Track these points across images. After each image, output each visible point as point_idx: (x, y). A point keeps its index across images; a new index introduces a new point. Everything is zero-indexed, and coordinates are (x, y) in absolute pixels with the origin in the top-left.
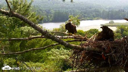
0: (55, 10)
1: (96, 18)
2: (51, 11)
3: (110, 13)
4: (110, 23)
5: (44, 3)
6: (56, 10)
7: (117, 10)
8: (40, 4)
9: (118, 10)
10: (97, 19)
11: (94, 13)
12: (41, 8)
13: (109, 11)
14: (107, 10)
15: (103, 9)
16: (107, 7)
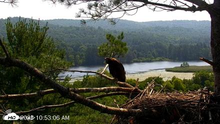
0: (88, 46)
1: (157, 59)
2: (80, 47)
3: (181, 49)
4: (182, 66)
5: (70, 33)
6: (90, 46)
7: (193, 45)
8: (61, 36)
9: (196, 44)
10: (159, 61)
11: (154, 51)
12: (64, 42)
13: (181, 46)
14: (177, 45)
15: (170, 42)
16: (177, 40)
